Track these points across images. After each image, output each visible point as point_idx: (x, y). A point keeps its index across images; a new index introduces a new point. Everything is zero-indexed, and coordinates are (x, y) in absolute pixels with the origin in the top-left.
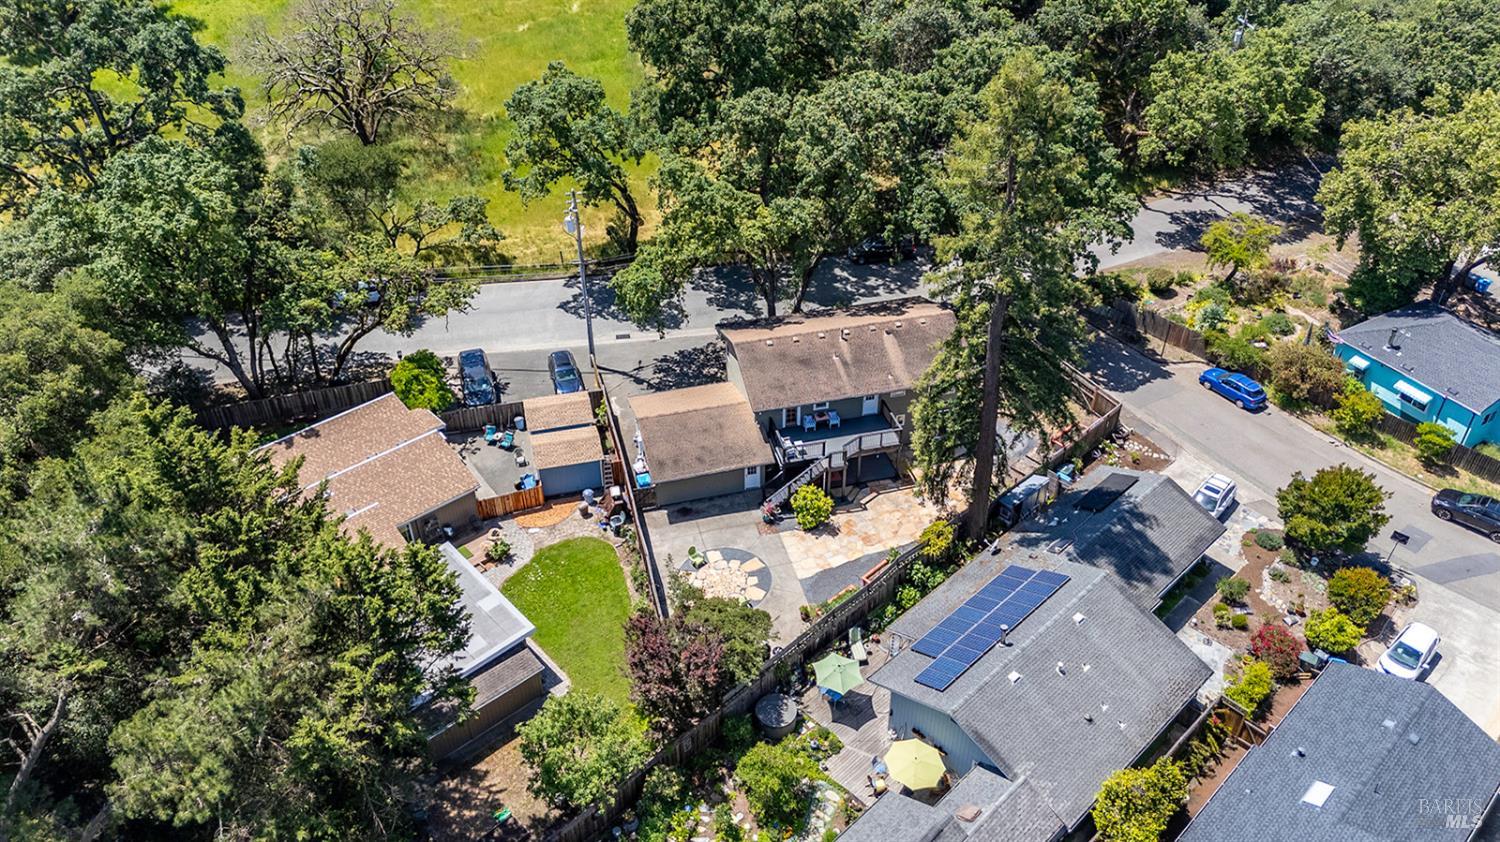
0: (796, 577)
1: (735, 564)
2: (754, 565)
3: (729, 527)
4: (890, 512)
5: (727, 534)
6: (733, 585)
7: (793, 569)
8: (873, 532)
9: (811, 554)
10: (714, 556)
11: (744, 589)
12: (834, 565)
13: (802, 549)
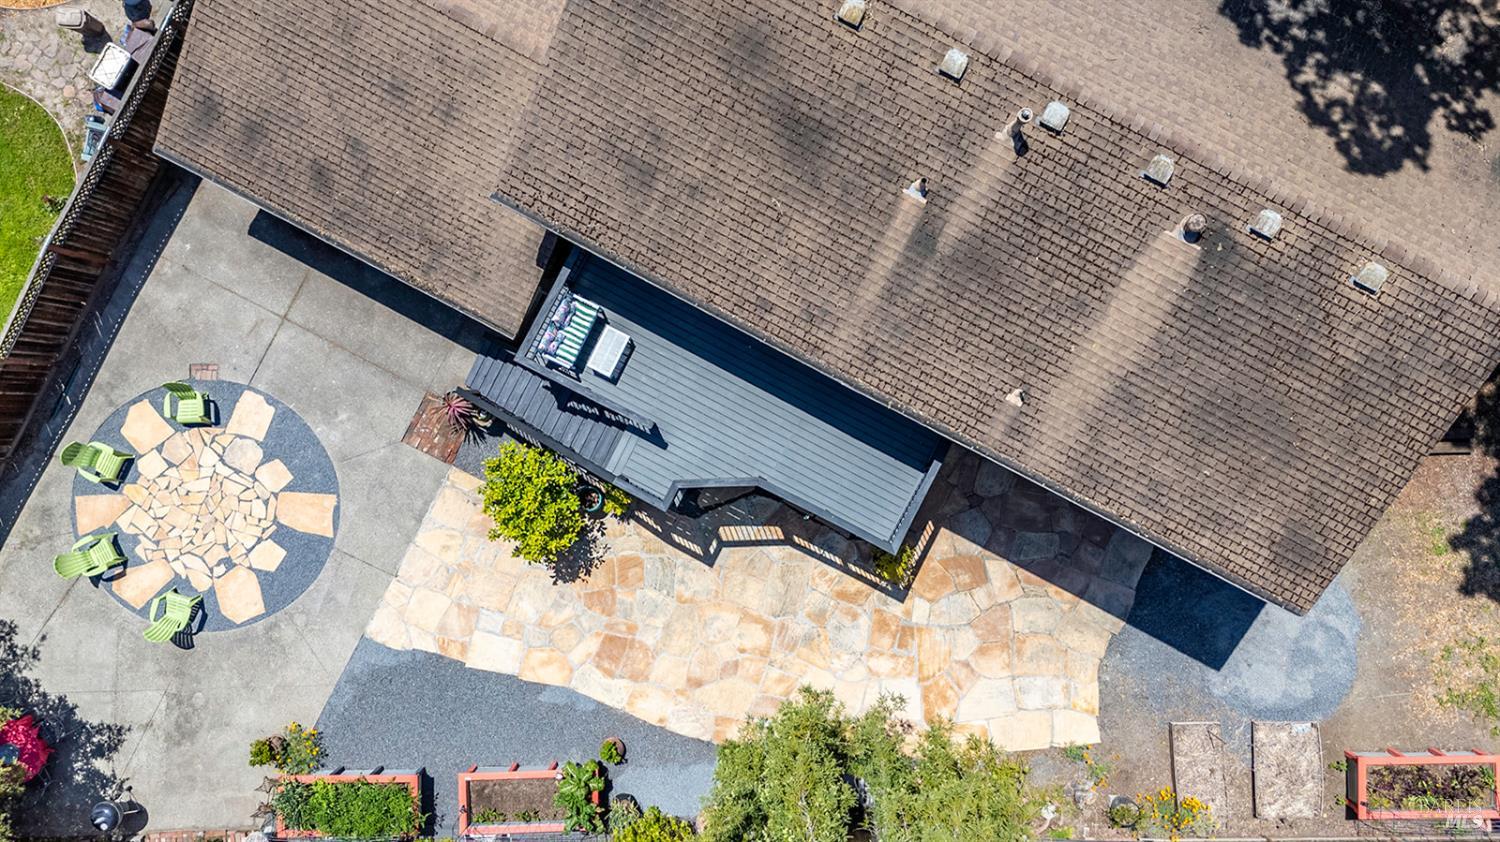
0: (363, 627)
1: (276, 475)
2: (310, 514)
3: (360, 354)
4: (746, 616)
5: (336, 373)
6: (218, 534)
7: (378, 598)
8: (649, 639)
9: (458, 586)
10: (252, 416)
11: (229, 564)
12: (475, 661)
13: (451, 558)
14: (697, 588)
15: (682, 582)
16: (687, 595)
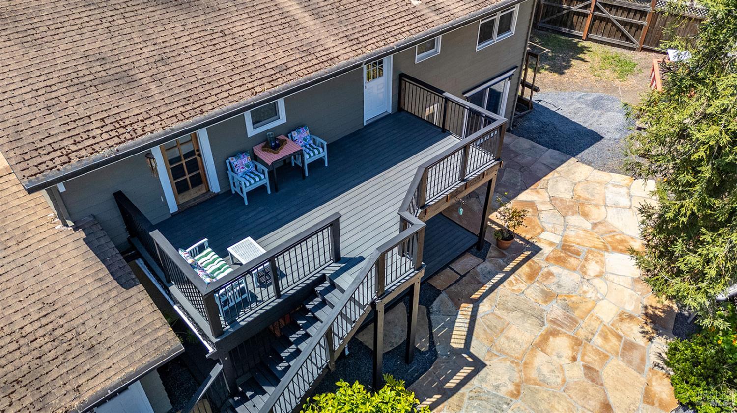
14: (506, 377)
15: (497, 387)
16: (511, 387)
